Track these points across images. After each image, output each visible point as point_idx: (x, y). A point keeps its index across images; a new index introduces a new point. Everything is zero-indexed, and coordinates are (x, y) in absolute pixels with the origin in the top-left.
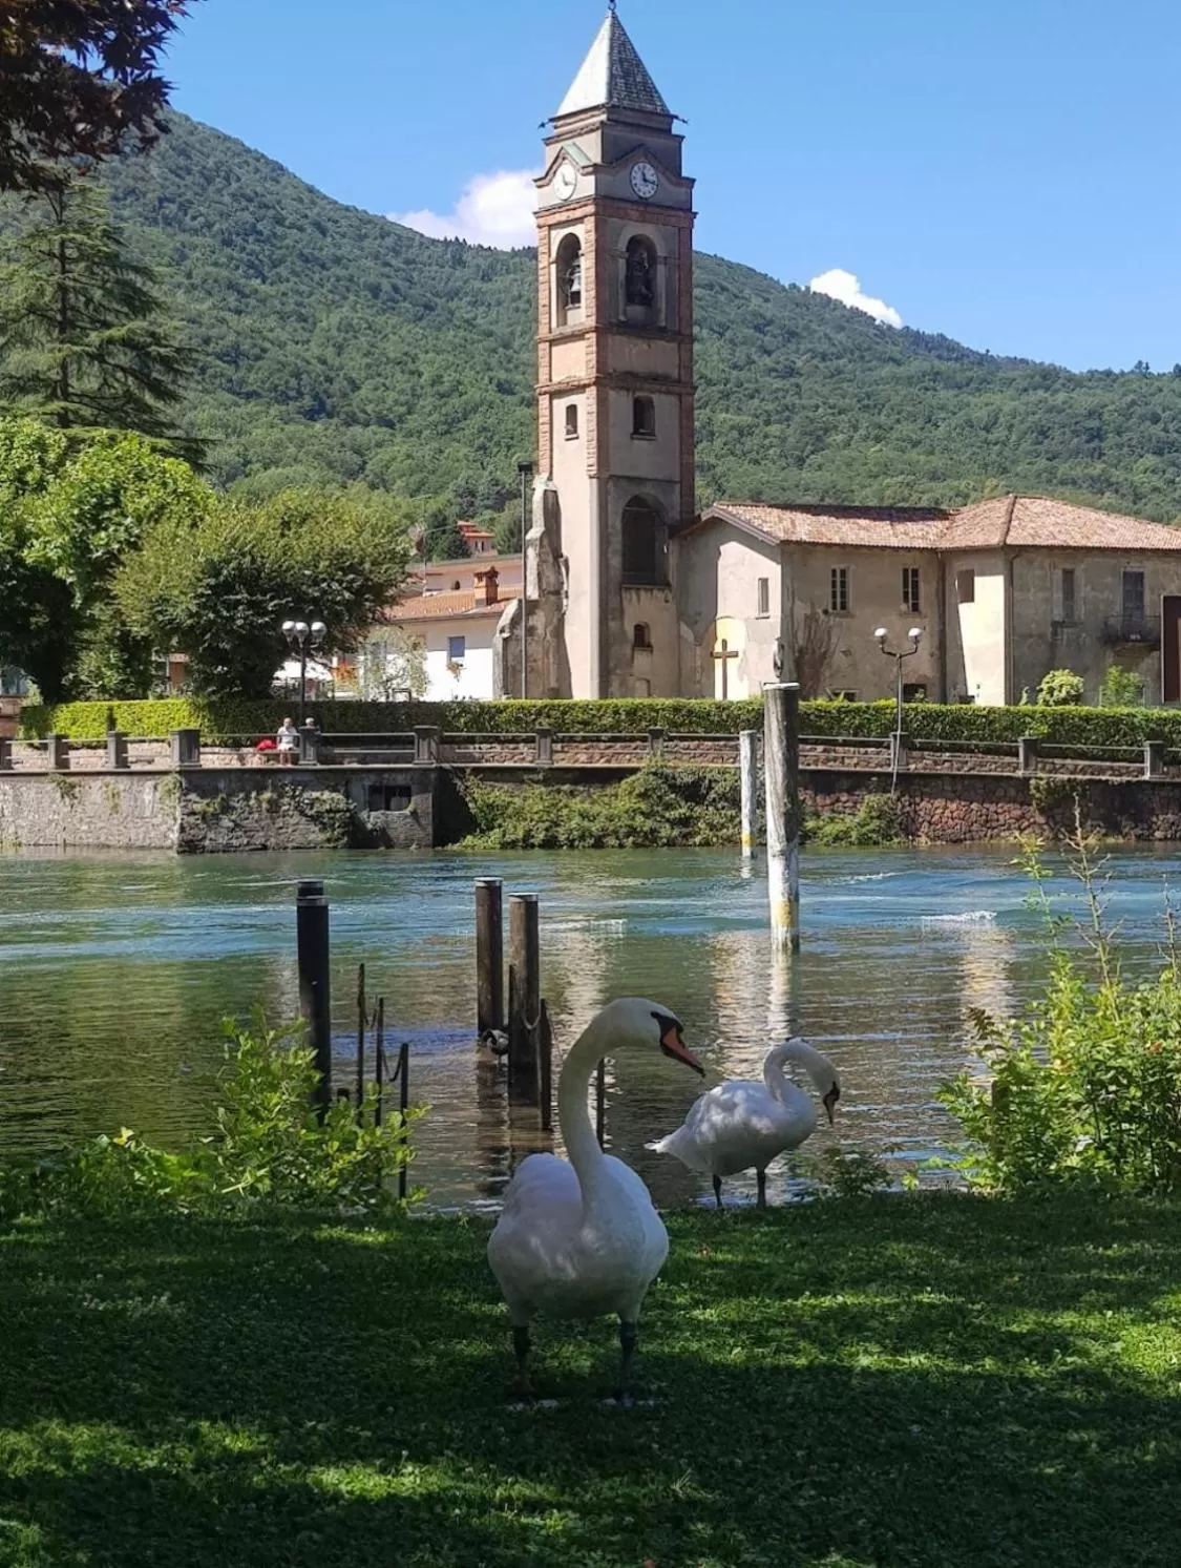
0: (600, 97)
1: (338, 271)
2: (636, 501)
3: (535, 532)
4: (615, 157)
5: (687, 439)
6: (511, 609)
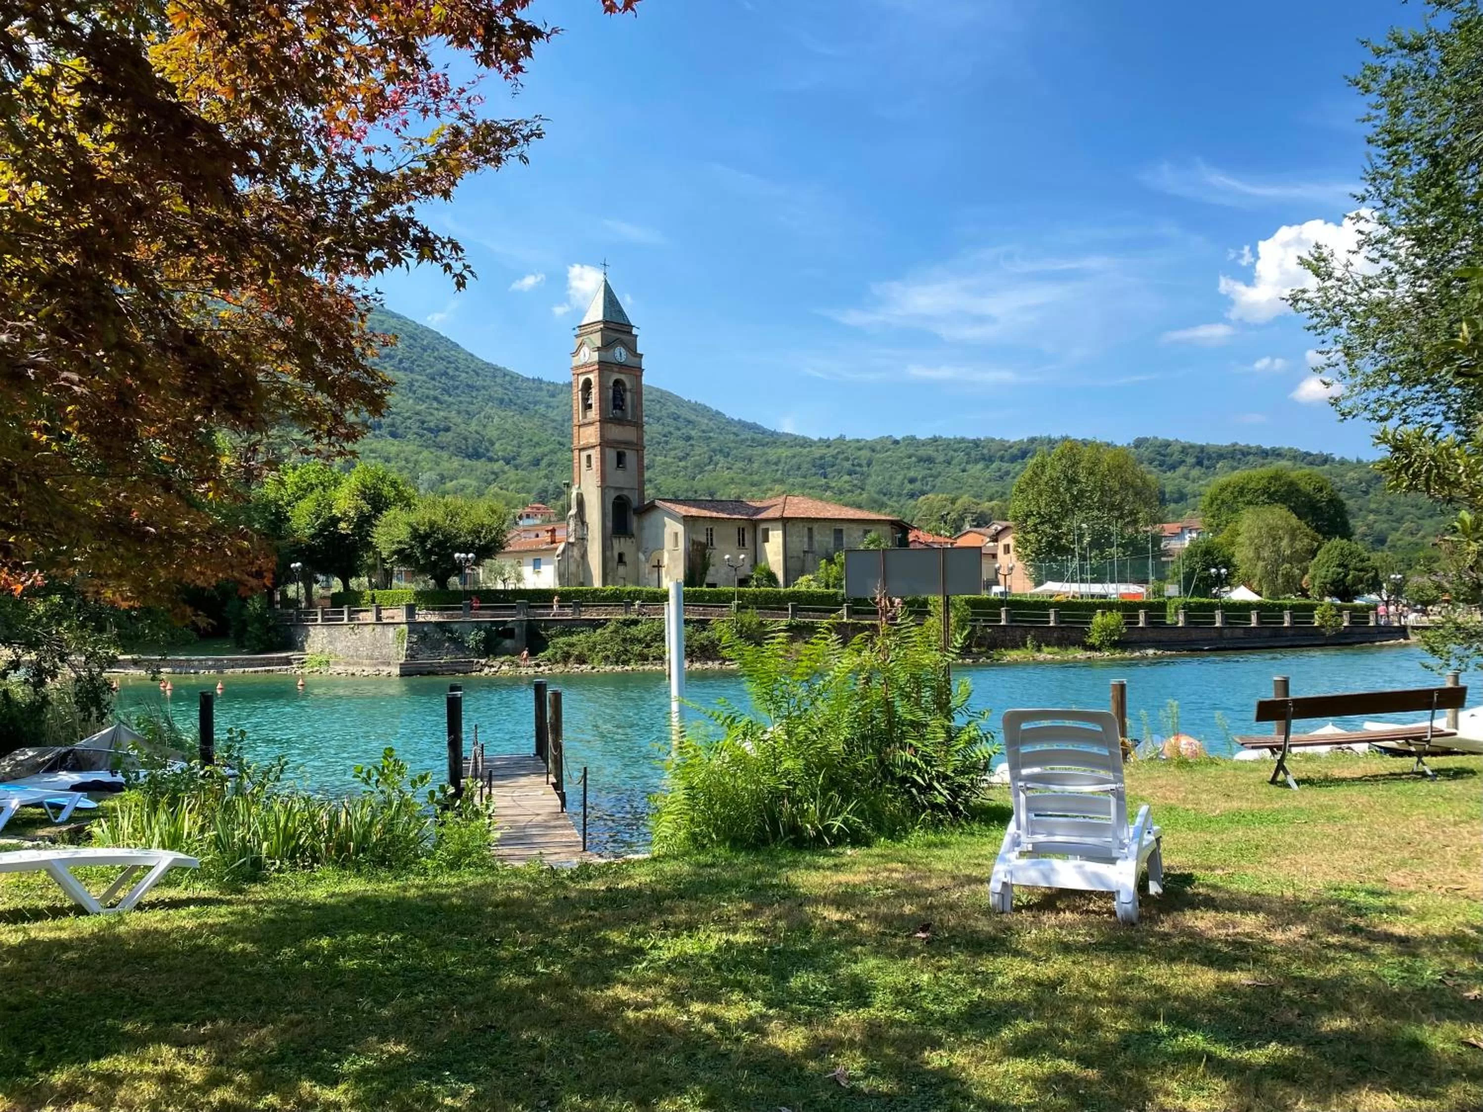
0: (600, 318)
1: (483, 392)
2: (618, 498)
3: (573, 511)
4: (606, 345)
5: (641, 468)
6: (561, 547)
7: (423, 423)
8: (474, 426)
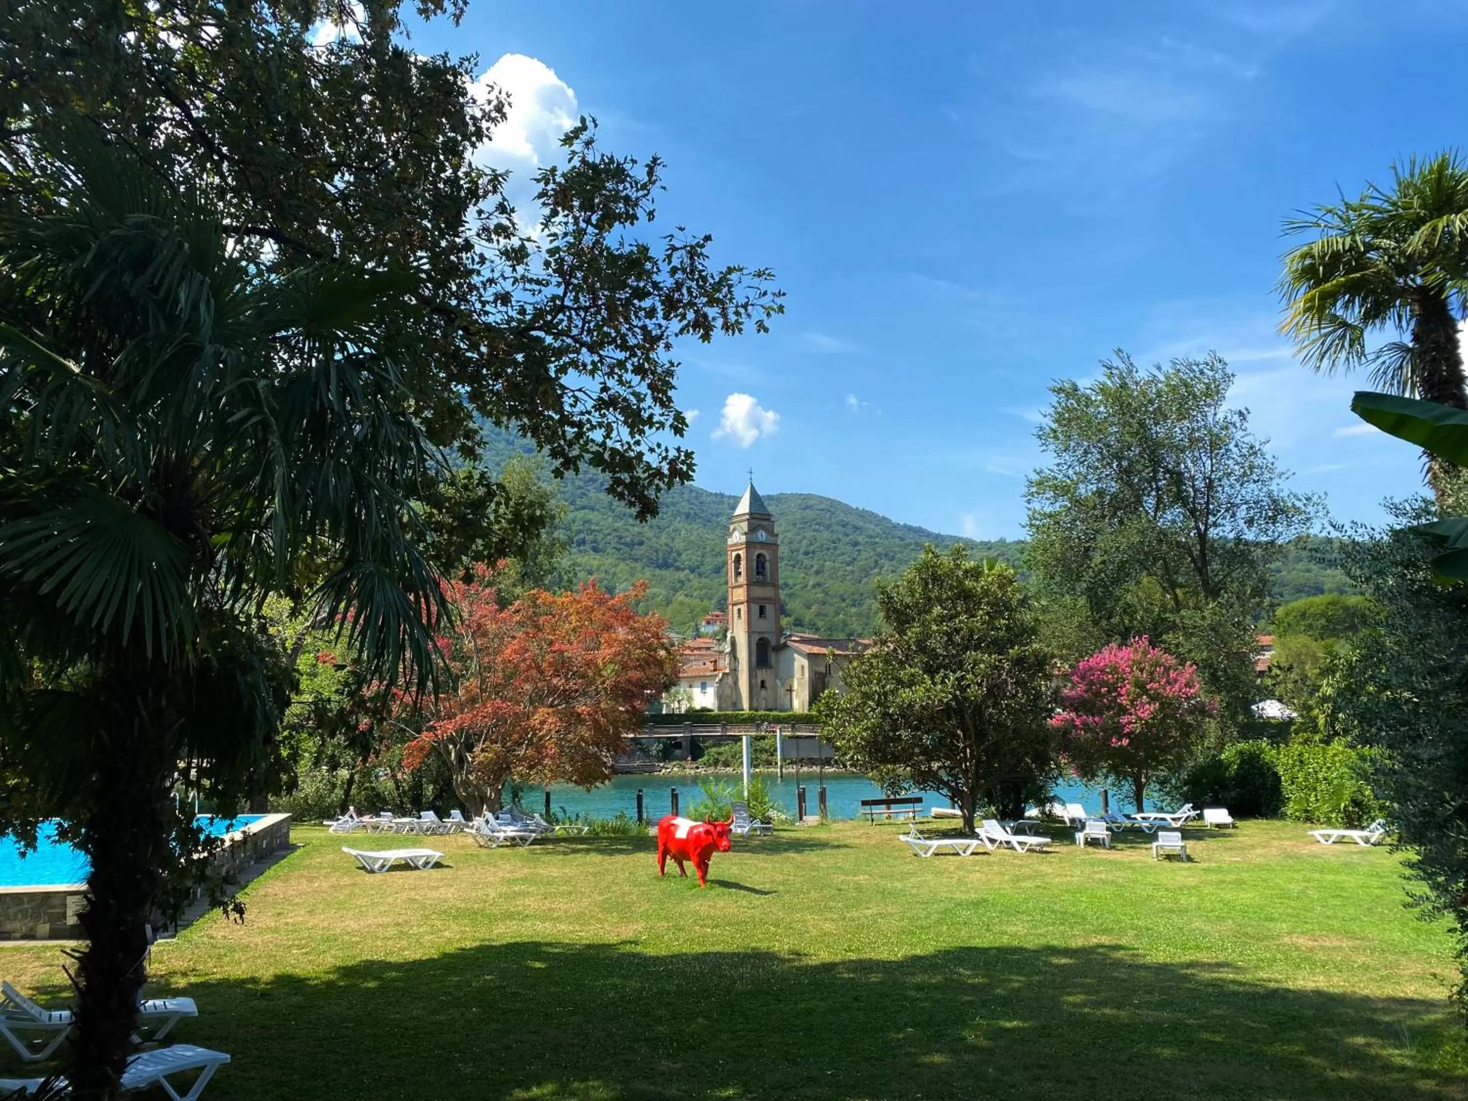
0: (747, 511)
2: (761, 639)
3: (728, 650)
4: (752, 530)
5: (777, 618)
6: (720, 675)
7: (620, 538)
8: (663, 539)
